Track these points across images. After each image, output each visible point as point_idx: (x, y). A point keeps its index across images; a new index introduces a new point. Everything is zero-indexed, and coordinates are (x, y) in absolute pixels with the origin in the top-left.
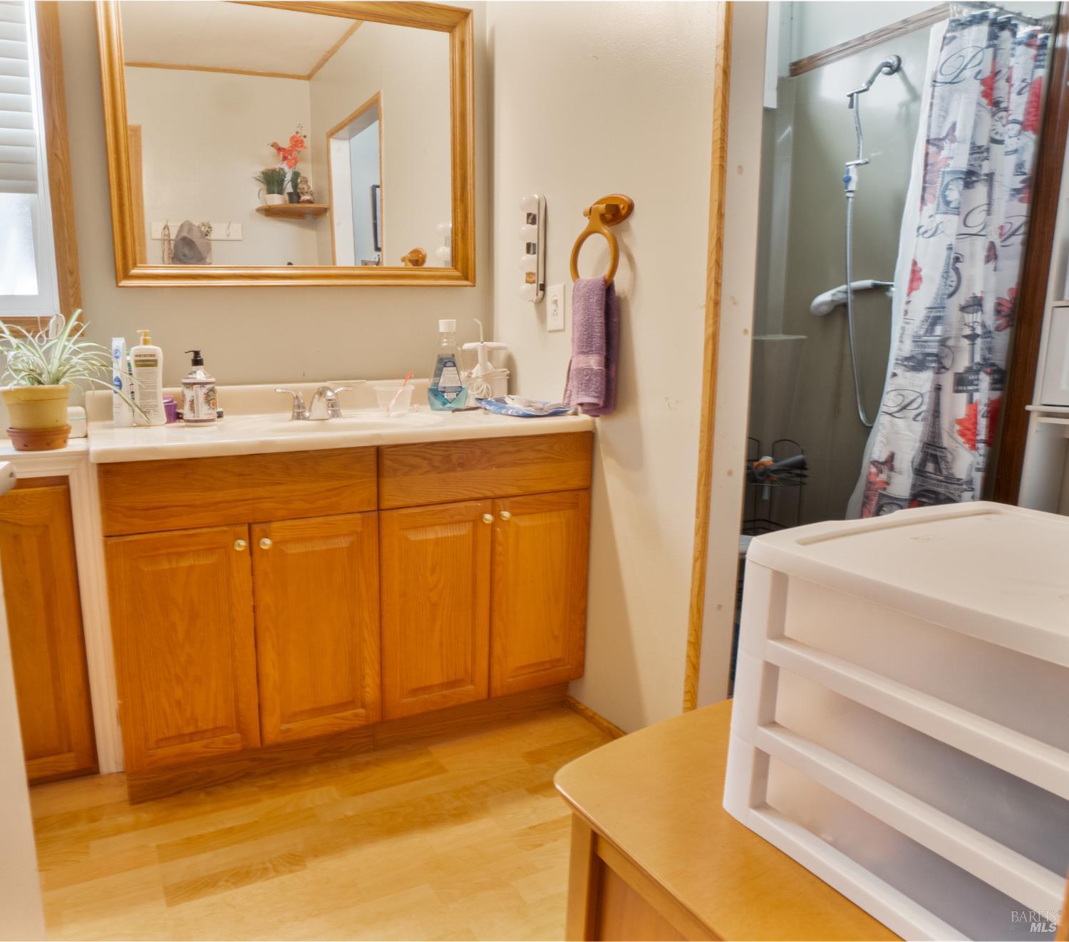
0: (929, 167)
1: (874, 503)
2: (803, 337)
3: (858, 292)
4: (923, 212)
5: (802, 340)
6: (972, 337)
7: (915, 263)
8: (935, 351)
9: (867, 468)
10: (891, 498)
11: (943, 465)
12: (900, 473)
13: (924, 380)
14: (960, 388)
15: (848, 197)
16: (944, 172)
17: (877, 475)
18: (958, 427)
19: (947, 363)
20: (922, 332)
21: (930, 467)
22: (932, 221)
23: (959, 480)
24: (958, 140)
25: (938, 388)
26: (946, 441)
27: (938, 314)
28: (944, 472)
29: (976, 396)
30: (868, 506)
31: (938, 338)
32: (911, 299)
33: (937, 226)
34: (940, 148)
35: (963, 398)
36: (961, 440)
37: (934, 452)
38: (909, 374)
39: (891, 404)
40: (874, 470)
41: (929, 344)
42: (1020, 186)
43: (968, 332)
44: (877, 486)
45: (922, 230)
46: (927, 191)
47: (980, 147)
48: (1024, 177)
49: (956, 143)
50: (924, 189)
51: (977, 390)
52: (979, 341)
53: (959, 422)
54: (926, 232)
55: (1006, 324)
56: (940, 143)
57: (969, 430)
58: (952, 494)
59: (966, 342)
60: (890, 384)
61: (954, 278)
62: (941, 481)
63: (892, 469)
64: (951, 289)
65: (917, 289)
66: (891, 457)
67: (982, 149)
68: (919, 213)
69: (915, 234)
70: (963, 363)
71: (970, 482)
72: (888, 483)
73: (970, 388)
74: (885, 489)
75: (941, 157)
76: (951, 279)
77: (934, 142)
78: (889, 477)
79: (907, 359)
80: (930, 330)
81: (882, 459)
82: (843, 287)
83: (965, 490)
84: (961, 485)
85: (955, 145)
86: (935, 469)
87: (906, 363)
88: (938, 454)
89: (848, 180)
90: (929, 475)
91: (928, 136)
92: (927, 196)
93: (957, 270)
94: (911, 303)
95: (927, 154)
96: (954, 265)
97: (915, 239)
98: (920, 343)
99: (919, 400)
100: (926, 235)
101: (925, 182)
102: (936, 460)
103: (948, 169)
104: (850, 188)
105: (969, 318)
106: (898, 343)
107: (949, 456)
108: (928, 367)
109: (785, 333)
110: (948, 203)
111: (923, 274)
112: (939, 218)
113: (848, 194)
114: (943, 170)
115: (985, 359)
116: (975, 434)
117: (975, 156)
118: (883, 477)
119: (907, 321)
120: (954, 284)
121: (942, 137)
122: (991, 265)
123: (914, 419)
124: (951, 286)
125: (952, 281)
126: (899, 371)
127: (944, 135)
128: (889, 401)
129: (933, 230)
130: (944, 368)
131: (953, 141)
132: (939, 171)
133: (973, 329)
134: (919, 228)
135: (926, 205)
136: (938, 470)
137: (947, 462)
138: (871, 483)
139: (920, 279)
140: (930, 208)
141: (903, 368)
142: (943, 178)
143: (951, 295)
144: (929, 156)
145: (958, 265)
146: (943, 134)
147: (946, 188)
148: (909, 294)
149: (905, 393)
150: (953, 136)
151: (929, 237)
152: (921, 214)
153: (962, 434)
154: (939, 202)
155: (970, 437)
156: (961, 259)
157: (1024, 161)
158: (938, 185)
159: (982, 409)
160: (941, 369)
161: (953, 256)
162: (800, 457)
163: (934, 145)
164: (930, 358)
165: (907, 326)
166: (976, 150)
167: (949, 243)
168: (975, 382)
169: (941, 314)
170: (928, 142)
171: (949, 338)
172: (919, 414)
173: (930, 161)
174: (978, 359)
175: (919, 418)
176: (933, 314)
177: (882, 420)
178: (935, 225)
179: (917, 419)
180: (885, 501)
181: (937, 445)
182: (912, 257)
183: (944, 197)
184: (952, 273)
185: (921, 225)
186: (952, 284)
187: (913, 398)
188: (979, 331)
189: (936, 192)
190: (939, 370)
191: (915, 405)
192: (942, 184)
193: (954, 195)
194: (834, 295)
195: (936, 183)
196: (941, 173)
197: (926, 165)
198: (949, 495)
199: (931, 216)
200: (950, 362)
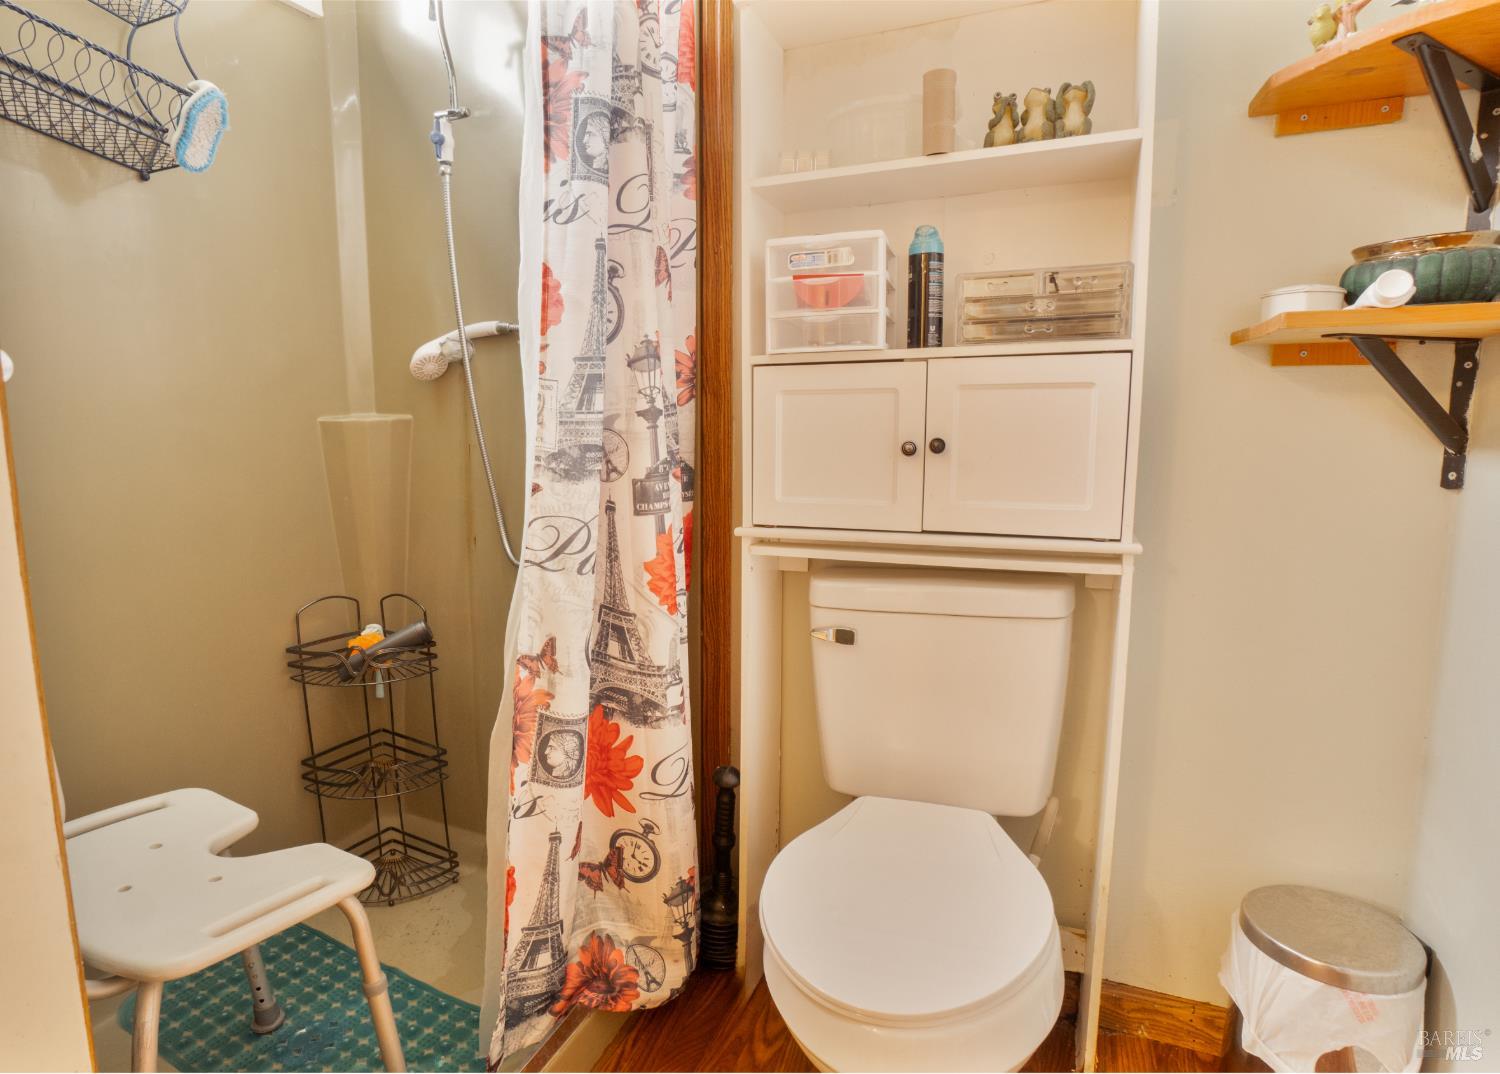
0: (551, 90)
1: (533, 733)
2: (409, 417)
3: (477, 341)
4: (551, 174)
5: (407, 423)
6: (651, 415)
7: (546, 272)
8: (597, 440)
9: (513, 674)
10: (559, 721)
11: (633, 645)
12: (569, 674)
13: (587, 495)
14: (644, 506)
15: (443, 174)
16: (576, 100)
17: (532, 680)
18: (647, 577)
19: (618, 461)
20: (573, 405)
21: (614, 648)
22: (568, 192)
23: (659, 668)
24: (593, 42)
25: (610, 508)
26: (632, 603)
27: (596, 371)
28: (636, 655)
29: (668, 519)
30: (523, 741)
31: (601, 416)
32: (548, 342)
33: (577, 201)
34: (566, 56)
35: (649, 523)
36: (655, 599)
37: (617, 622)
38: (561, 486)
39: (537, 544)
40: (524, 674)
41: (588, 427)
42: (684, 170)
43: (643, 404)
44: (534, 702)
45: (552, 209)
46: (553, 133)
47: (627, 68)
48: (687, 156)
49: (590, 48)
50: (547, 130)
51: (668, 509)
52: (661, 421)
53: (648, 567)
54: (559, 212)
55: (688, 395)
56: (564, 46)
57: (663, 579)
58: (653, 693)
59: (642, 424)
60: (531, 506)
61: (614, 307)
62: (635, 673)
63: (554, 668)
64: (611, 327)
65: (557, 321)
66: (551, 645)
67: (631, 72)
68: (543, 175)
69: (543, 216)
70: (642, 463)
71: (676, 668)
72: (551, 696)
73: (658, 506)
74: (548, 707)
75: (569, 72)
76: (609, 308)
77: (557, 44)
78: (551, 683)
79: (554, 457)
80: (585, 402)
81: (537, 651)
82: (454, 334)
83: (671, 684)
84: (665, 676)
85: (588, 51)
86: (623, 651)
87: (553, 465)
88: (624, 625)
89: (440, 142)
90: (612, 660)
91: (544, 29)
92: (553, 143)
93: (615, 291)
94: (549, 349)
95: (545, 65)
96: (610, 284)
97: (543, 224)
98: (572, 427)
99: (584, 534)
100: (561, 218)
101: (547, 117)
102: (621, 634)
103: (582, 95)
104: (444, 158)
105: (643, 380)
106: (536, 426)
107: (641, 628)
108: (591, 472)
109: (380, 410)
110: (588, 160)
111: (564, 291)
112: (577, 186)
113: (443, 168)
114: (574, 95)
115: (671, 453)
116: (672, 585)
117: (622, 82)
118: (541, 683)
119: (547, 383)
120: (614, 317)
121: (566, 35)
122: (663, 288)
123: (580, 571)
124: (609, 321)
125: (611, 312)
126: (544, 480)
127: (570, 32)
128: (534, 540)
129: (572, 207)
130: (615, 470)
131: (584, 43)
132: (571, 98)
133: (652, 400)
134: (547, 206)
135: (555, 161)
136: (626, 653)
137: (639, 639)
138: (522, 699)
139: (559, 302)
140: (561, 167)
141: (550, 474)
142: (576, 111)
143: (610, 339)
144: (550, 69)
145: (616, 282)
146: (568, 31)
147: (583, 130)
148: (543, 332)
149: (558, 523)
150: (584, 34)
151: (566, 222)
152: (547, 178)
153: (655, 589)
154: (574, 155)
155: (668, 593)
156: (621, 272)
157: (685, 130)
158: (570, 123)
159: (678, 538)
160: (611, 472)
161: (607, 265)
162: (421, 626)
163: (556, 49)
164: (592, 455)
165: (547, 394)
166: (621, 71)
167: (599, 237)
168: (665, 495)
169: (601, 371)
170: (544, 39)
171: (618, 416)
172: (587, 560)
173: (552, 79)
174: (663, 455)
175: (588, 567)
176: (587, 371)
177: (526, 575)
178: (572, 200)
179: (584, 571)
180: (548, 728)
181: (621, 609)
182: (542, 261)
183: (583, 148)
184: (609, 297)
185: (550, 198)
186: (610, 316)
187: (573, 531)
188: (659, 404)
189: (568, 137)
190: (608, 474)
191: (577, 545)
192: (575, 124)
193: (596, 144)
194: (442, 345)
195: (565, 121)
196: (572, 101)
197: (546, 86)
198: (650, 696)
199: (564, 183)
200: (624, 458)
